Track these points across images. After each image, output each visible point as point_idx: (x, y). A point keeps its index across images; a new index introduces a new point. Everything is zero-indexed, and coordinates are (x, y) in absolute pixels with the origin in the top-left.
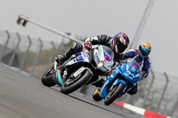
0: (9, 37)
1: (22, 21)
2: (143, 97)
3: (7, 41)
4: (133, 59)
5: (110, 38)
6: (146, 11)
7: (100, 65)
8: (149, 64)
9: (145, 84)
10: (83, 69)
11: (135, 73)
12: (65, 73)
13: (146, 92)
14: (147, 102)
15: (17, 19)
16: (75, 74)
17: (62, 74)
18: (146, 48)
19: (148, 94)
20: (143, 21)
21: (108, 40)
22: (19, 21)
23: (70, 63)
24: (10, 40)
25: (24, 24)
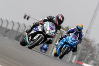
0: (19, 26)
1: (27, 17)
2: (93, 60)
3: (18, 28)
4: (73, 34)
5: (54, 17)
6: (95, 12)
7: (47, 32)
8: (82, 35)
9: (95, 52)
10: (39, 35)
11: (74, 41)
12: (30, 38)
13: (95, 57)
14: (96, 63)
15: (24, 16)
16: (35, 38)
17: (29, 38)
18: (80, 27)
19: (96, 58)
20: (94, 17)
21: (53, 19)
22: (25, 17)
23: (33, 32)
24: (20, 28)
25: (28, 19)
